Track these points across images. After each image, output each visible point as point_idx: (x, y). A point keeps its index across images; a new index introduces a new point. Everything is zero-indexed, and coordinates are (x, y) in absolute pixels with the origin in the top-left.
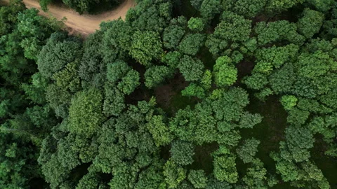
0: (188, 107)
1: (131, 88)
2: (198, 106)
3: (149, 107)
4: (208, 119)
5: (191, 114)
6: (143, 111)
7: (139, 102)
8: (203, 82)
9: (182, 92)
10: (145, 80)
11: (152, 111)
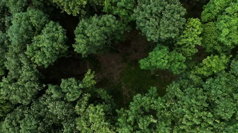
0: (154, 90)
1: (48, 55)
2: (174, 88)
3: (79, 89)
4: (200, 118)
5: (159, 104)
6: (70, 97)
7: (63, 81)
8: (184, 41)
9: (141, 61)
10: (74, 42)
11: (86, 97)
